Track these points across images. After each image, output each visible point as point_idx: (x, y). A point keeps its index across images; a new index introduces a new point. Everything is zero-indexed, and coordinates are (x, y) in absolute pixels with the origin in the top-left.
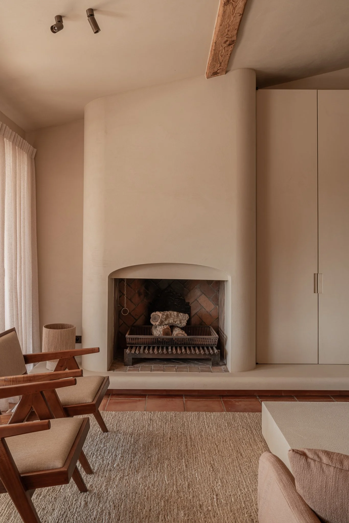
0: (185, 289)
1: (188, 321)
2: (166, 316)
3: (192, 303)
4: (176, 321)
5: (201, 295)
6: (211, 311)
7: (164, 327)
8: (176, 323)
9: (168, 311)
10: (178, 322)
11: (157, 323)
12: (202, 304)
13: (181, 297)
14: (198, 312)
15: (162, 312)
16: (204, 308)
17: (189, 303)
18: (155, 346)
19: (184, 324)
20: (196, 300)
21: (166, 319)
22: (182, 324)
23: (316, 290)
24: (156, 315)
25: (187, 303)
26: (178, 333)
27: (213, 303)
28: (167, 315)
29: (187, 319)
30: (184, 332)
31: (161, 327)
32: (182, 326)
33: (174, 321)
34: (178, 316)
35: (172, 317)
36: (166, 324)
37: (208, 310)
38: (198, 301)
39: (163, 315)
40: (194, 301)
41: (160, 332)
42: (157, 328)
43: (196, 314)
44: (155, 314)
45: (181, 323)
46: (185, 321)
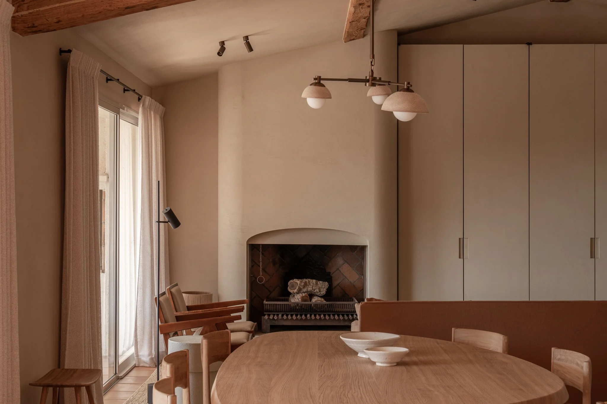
0: (325, 257)
1: (327, 289)
2: (304, 284)
3: (334, 273)
4: (315, 289)
5: (344, 264)
6: (355, 282)
7: (302, 295)
8: (315, 291)
9: (306, 279)
10: (317, 290)
11: (295, 291)
12: (344, 274)
13: (321, 267)
14: (340, 283)
15: (300, 280)
16: (347, 278)
17: (330, 273)
18: (294, 314)
19: (324, 292)
20: (338, 269)
21: (304, 287)
22: (322, 292)
23: (461, 255)
24: (294, 283)
25: (327, 273)
26: (317, 300)
27: (357, 273)
28: (306, 282)
29: (327, 287)
30: (323, 299)
31: (299, 295)
32: (322, 295)
33: (313, 289)
34: (317, 284)
35: (311, 285)
36: (304, 292)
37: (351, 280)
38: (340, 271)
39: (301, 282)
40: (335, 271)
41: (299, 300)
42: (295, 297)
43: (338, 285)
44: (292, 281)
45: (320, 291)
46: (325, 289)
